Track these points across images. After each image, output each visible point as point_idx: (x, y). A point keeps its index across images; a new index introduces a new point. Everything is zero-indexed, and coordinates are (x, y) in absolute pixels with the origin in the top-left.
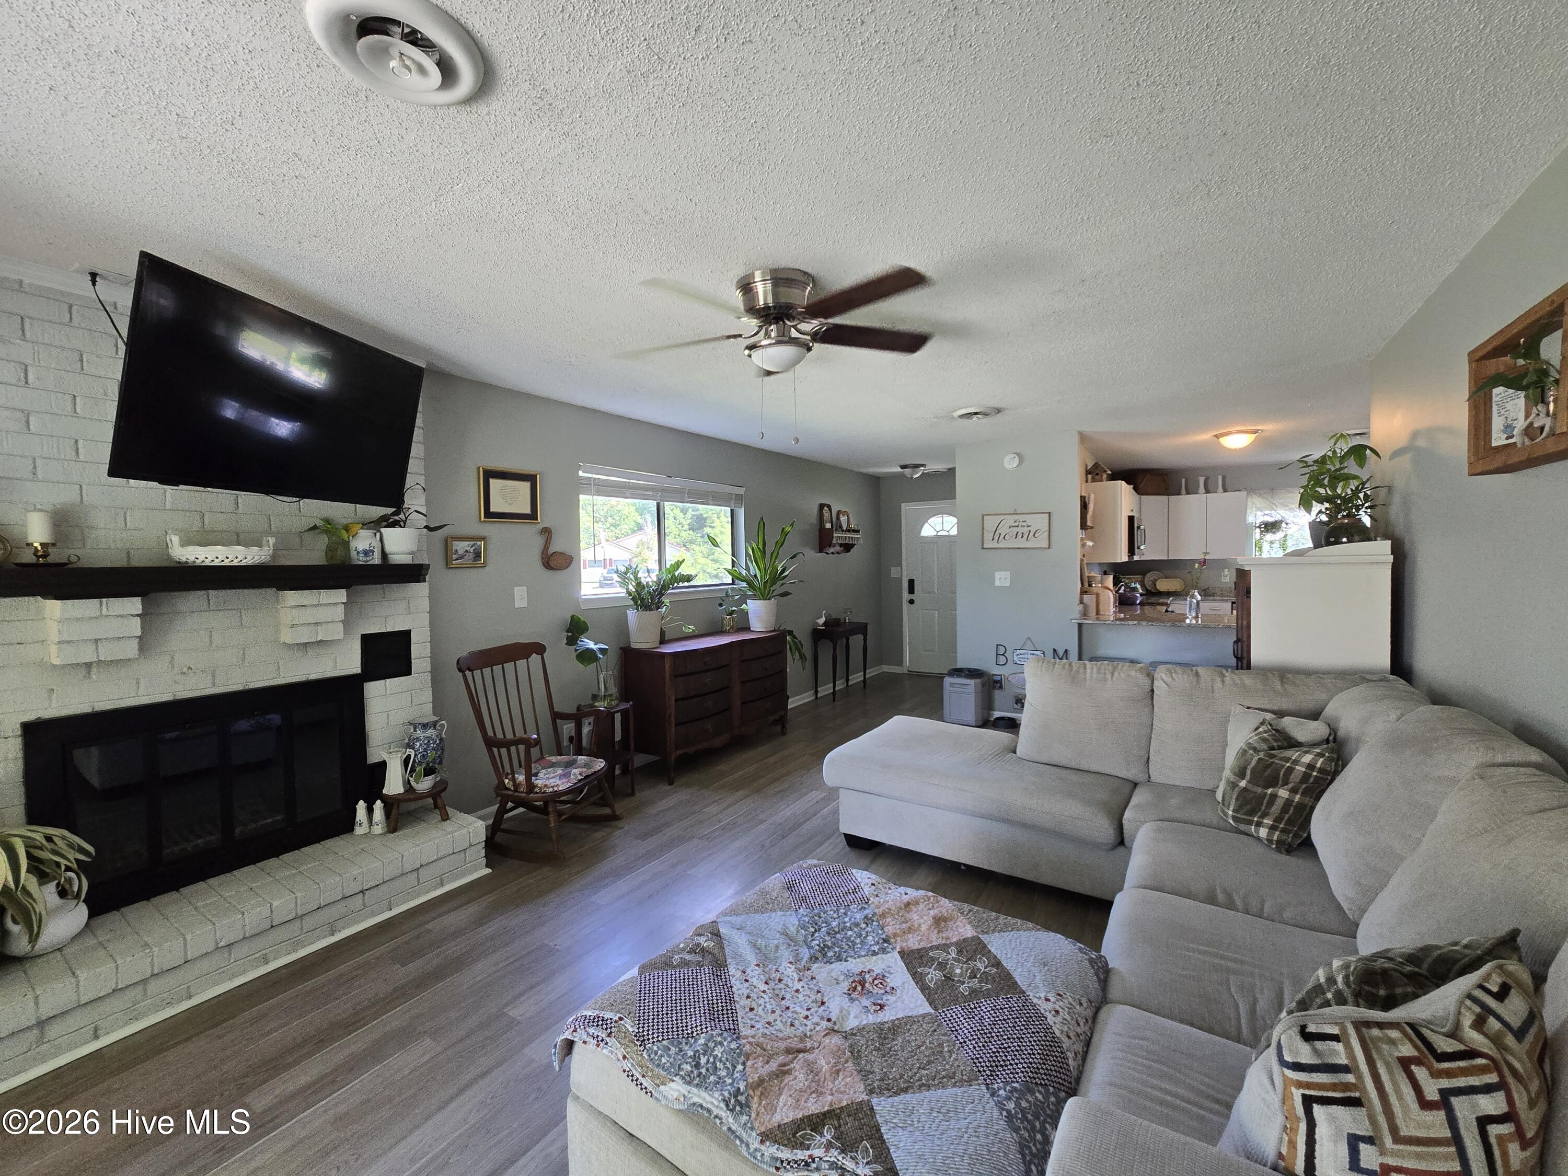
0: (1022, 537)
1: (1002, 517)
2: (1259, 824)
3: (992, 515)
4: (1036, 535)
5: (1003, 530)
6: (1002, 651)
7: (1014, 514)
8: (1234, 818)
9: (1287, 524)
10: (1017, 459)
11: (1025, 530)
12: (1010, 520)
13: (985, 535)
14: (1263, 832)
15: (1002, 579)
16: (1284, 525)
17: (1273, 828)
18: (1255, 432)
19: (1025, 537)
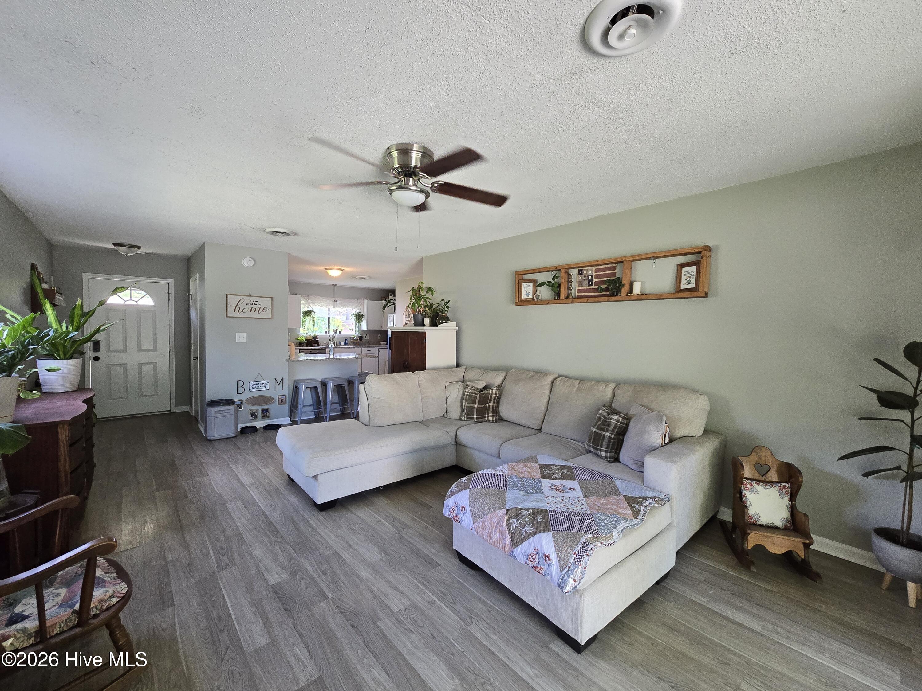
0: (255, 311)
1: (241, 297)
2: (488, 417)
3: (234, 295)
4: (264, 311)
5: (242, 305)
6: (241, 384)
7: (249, 296)
8: (477, 418)
9: (314, 312)
10: (252, 262)
11: (257, 307)
12: (247, 300)
13: (229, 308)
14: (491, 419)
15: (241, 337)
16: (313, 313)
17: (493, 416)
18: (342, 270)
19: (257, 311)
